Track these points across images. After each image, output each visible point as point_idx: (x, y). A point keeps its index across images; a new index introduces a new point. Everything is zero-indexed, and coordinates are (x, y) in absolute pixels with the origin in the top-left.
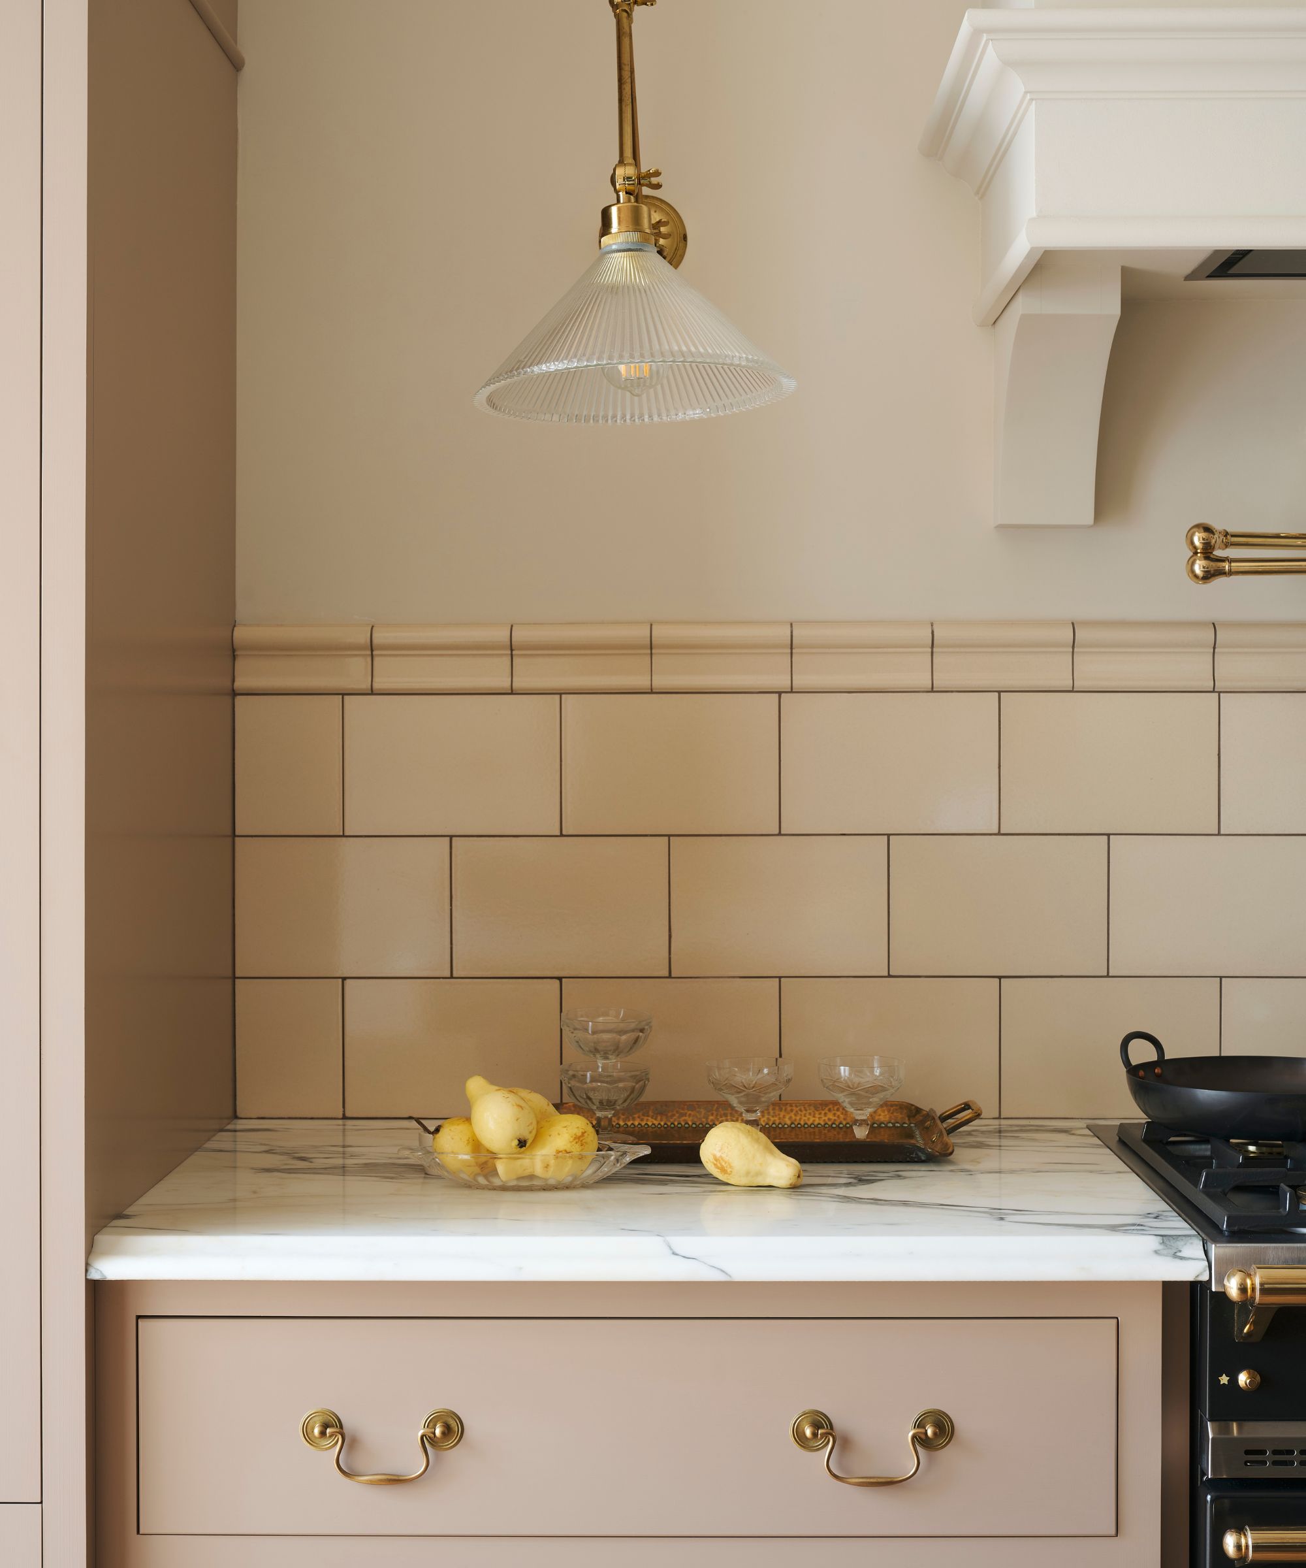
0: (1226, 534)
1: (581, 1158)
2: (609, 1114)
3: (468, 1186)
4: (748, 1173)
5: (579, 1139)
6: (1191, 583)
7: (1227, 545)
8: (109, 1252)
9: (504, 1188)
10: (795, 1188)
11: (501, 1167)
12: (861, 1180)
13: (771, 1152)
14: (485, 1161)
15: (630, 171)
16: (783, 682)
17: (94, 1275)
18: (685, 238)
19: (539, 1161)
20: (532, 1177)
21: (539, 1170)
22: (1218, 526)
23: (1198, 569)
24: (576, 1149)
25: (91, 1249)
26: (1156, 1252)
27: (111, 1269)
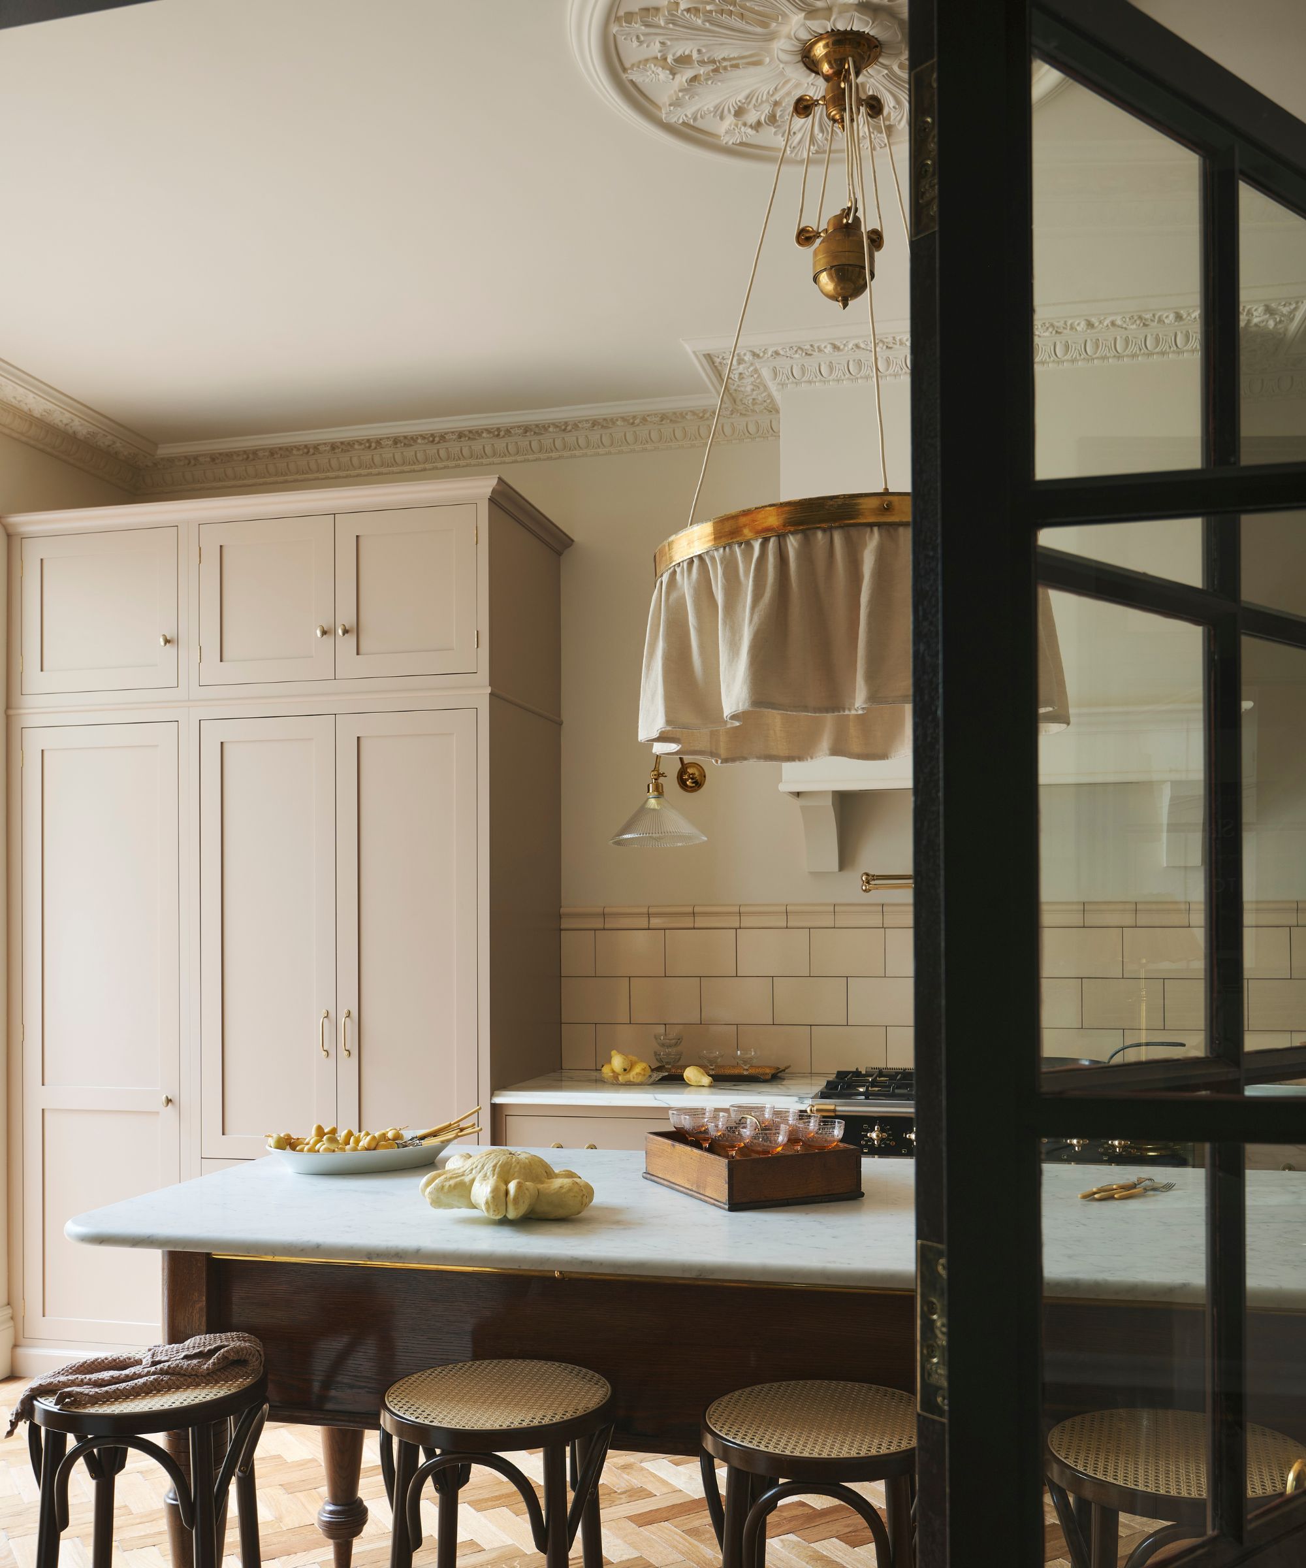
0: (873, 876)
1: (644, 1075)
2: (670, 1066)
3: (613, 1084)
4: (696, 1082)
5: (644, 1069)
6: (861, 891)
7: (874, 880)
8: (498, 1096)
9: (620, 1085)
10: (710, 1086)
11: (620, 1078)
12: (735, 1085)
13: (704, 1075)
14: (616, 1075)
15: (656, 773)
16: (737, 925)
17: (493, 1102)
18: (705, 777)
19: (632, 1076)
20: (630, 1081)
21: (632, 1080)
22: (871, 872)
23: (864, 888)
24: (643, 1073)
25: (492, 1095)
26: (797, 1102)
27: (498, 1100)
